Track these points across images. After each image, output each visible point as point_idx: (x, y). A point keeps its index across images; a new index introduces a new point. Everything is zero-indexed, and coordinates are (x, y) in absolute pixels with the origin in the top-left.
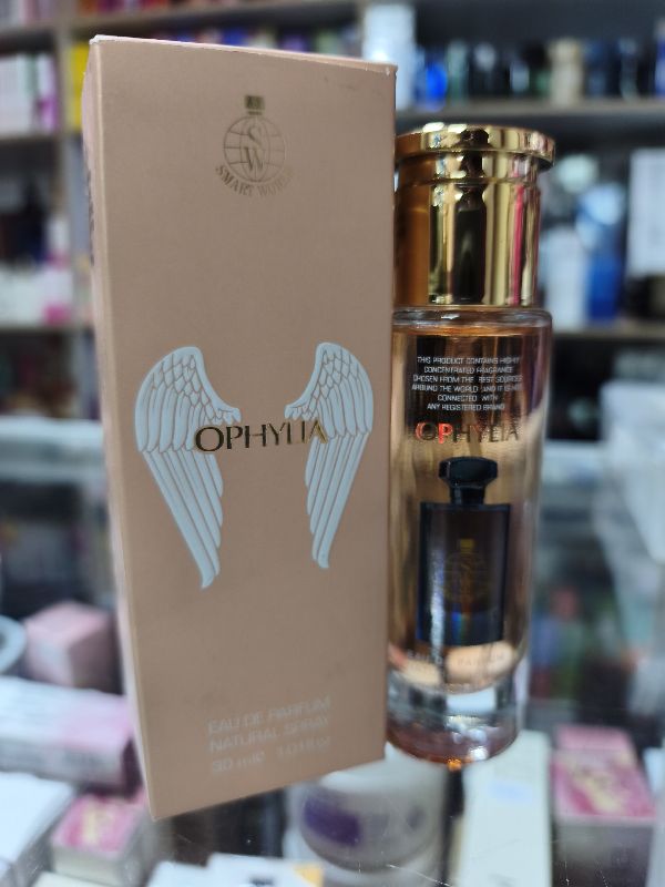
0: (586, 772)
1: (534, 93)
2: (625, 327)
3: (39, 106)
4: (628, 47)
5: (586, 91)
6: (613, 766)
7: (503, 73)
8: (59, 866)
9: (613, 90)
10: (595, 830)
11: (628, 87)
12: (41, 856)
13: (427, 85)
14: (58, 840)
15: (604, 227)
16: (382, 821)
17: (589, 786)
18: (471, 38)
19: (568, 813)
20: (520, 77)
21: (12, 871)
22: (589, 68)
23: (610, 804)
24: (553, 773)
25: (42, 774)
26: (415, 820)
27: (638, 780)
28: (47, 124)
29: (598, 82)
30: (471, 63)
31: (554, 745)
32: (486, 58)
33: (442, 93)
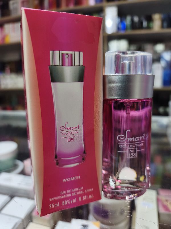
0: (167, 201)
1: (149, 27)
5: (162, 27)
7: (141, 23)
8: (34, 220)
9: (169, 26)
12: (29, 218)
13: (121, 26)
15: (167, 62)
16: (114, 212)
18: (132, 15)
19: (162, 211)
20: (145, 24)
22: (163, 21)
24: (158, 200)
26: (122, 212)
29: (166, 24)
30: (132, 21)
31: (158, 194)
32: (136, 19)
33: (125, 28)
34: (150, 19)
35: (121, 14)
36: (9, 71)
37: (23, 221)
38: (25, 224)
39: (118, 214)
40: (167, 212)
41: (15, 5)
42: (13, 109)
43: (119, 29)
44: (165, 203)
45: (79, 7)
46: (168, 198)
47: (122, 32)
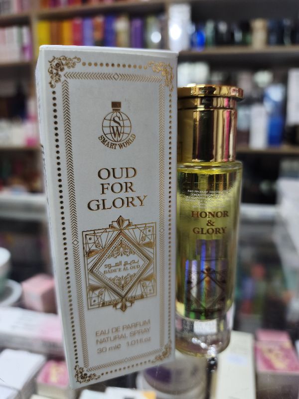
0: (270, 351)
1: (245, 43)
2: (285, 148)
3: (23, 49)
4: (287, 22)
5: (268, 42)
6: (282, 349)
7: (231, 34)
8: (40, 392)
9: (280, 42)
10: (275, 376)
11: (287, 40)
12: (32, 387)
13: (197, 40)
14: (40, 380)
15: (276, 103)
16: (179, 373)
17: (272, 357)
18: (216, 20)
19: (262, 369)
20: (238, 36)
21: (20, 393)
22: (269, 32)
23: (281, 365)
24: (256, 351)
25: (31, 351)
26: (195, 371)
27: (293, 354)
28: (27, 57)
29: (273, 38)
30: (216, 30)
31: (256, 339)
32: (223, 27)
33: (203, 43)
34: (247, 29)
35: (198, 18)
39: (187, 375)
40: (270, 371)
42: (4, 183)
43: (192, 44)
44: (268, 355)
46: (272, 347)
47: (198, 50)
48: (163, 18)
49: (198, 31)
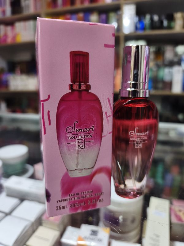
0: (180, 211)
1: (169, 27)
7: (161, 22)
8: (44, 224)
12: (39, 222)
13: (139, 26)
17: (181, 214)
19: (174, 220)
20: (165, 23)
24: (171, 209)
26: (133, 221)
30: (152, 20)
31: (171, 203)
32: (156, 18)
33: (143, 28)
34: (171, 18)
35: (140, 12)
36: (19, 72)
37: (33, 224)
38: (35, 227)
39: (129, 222)
40: (180, 222)
41: (27, 2)
42: (23, 111)
43: (136, 28)
44: (178, 213)
45: (94, 5)
46: (181, 208)
47: (140, 33)
48: (119, 13)
49: (140, 21)
